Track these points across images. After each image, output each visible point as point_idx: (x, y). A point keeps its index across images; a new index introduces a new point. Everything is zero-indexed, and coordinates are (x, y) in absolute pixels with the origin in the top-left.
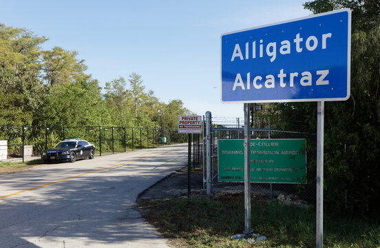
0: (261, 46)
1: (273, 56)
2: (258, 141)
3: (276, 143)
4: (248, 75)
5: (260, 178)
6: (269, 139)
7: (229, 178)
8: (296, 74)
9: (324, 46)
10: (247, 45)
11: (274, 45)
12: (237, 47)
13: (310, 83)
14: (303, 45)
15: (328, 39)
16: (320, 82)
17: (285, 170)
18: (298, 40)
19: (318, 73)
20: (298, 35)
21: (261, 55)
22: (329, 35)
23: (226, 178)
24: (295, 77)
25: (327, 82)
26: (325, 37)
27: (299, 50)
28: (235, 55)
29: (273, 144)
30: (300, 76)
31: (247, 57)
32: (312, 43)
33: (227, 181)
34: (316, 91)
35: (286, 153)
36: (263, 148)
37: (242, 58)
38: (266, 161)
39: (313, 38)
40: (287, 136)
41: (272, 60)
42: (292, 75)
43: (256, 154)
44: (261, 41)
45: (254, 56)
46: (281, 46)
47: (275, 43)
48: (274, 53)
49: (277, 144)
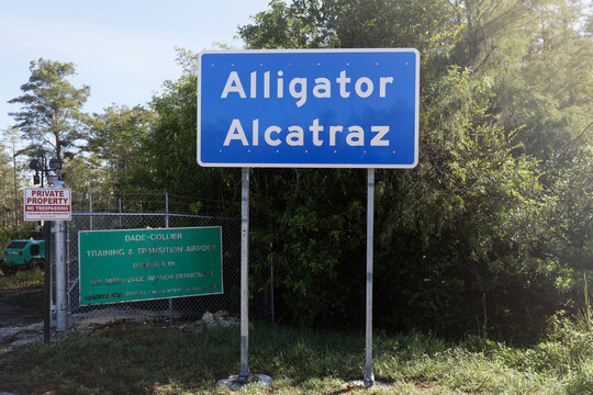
0: (280, 82)
1: (302, 98)
2: (149, 233)
3: (177, 233)
4: (256, 123)
5: (154, 292)
6: (167, 228)
7: (99, 297)
8: (340, 129)
9: (383, 94)
10: (254, 75)
11: (303, 82)
12: (234, 76)
13: (361, 143)
14: (350, 87)
15: (388, 85)
16: (375, 142)
17: (192, 275)
18: (343, 80)
19: (374, 129)
20: (343, 74)
21: (280, 94)
22: (390, 80)
23: (94, 297)
24: (338, 133)
25: (386, 143)
26: (384, 81)
27: (344, 94)
28: (228, 89)
29: (173, 236)
30: (346, 132)
31: (253, 95)
32: (364, 87)
33: (97, 302)
34: (369, 153)
35: (193, 248)
36: (157, 244)
37: (243, 95)
38: (163, 263)
39: (366, 80)
40: (194, 222)
41: (299, 104)
42: (333, 130)
43: (147, 253)
44: (280, 73)
45: (267, 95)
46: (315, 84)
47: (305, 80)
48: (303, 94)
49: (180, 236)
